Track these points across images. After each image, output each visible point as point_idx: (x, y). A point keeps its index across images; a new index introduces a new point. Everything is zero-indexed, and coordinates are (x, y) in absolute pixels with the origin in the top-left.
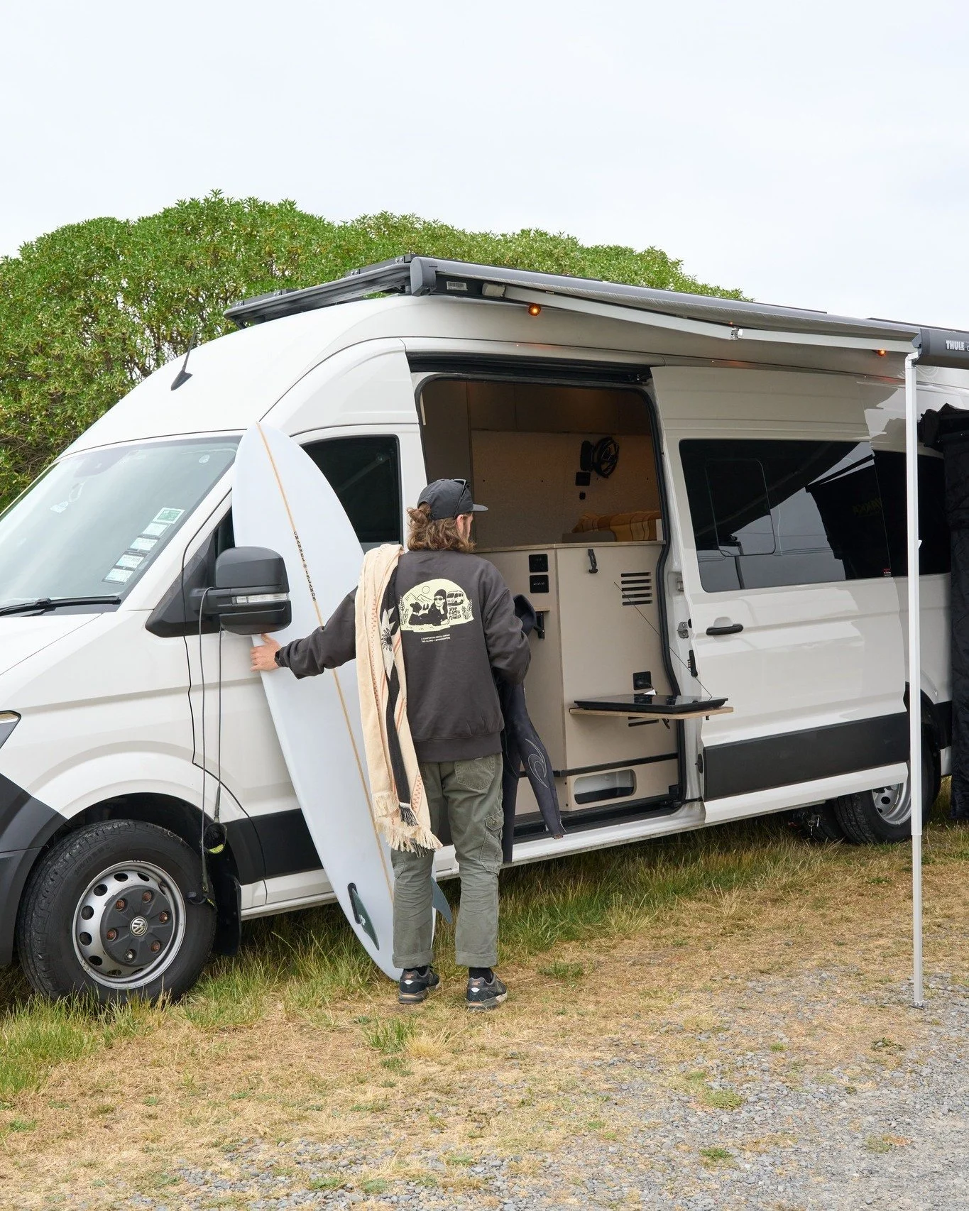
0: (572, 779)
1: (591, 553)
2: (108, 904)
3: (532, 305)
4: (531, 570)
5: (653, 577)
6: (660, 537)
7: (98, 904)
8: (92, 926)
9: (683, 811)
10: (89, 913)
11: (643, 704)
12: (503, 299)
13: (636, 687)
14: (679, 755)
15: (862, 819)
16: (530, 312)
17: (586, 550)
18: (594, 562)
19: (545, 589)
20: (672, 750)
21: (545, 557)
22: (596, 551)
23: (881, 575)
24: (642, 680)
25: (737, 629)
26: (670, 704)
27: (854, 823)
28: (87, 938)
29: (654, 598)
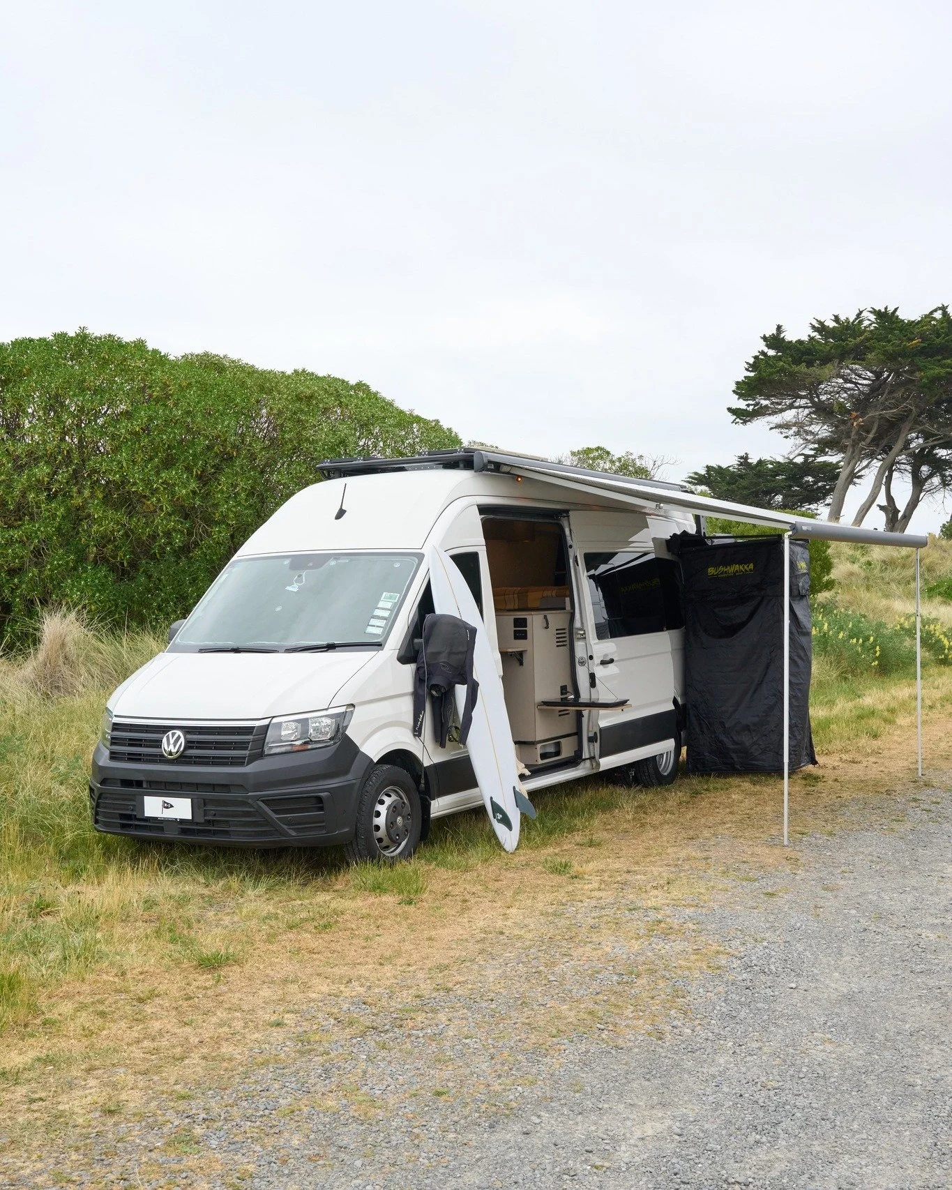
0: (539, 746)
1: (545, 617)
2: (388, 809)
3: (519, 476)
4: (515, 627)
5: (567, 631)
6: (568, 607)
7: (382, 809)
8: (381, 821)
9: (582, 765)
10: (378, 814)
11: (564, 702)
12: (508, 473)
13: (562, 694)
14: (578, 733)
15: (651, 771)
16: (517, 480)
17: (542, 617)
18: (547, 623)
19: (525, 638)
20: (574, 731)
21: (525, 619)
22: (548, 617)
23: (662, 630)
24: (564, 689)
25: (612, 661)
26: (576, 702)
27: (646, 774)
28: (377, 828)
29: (567, 643)
